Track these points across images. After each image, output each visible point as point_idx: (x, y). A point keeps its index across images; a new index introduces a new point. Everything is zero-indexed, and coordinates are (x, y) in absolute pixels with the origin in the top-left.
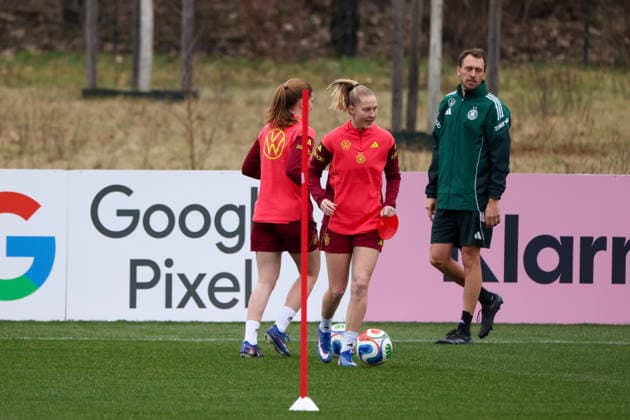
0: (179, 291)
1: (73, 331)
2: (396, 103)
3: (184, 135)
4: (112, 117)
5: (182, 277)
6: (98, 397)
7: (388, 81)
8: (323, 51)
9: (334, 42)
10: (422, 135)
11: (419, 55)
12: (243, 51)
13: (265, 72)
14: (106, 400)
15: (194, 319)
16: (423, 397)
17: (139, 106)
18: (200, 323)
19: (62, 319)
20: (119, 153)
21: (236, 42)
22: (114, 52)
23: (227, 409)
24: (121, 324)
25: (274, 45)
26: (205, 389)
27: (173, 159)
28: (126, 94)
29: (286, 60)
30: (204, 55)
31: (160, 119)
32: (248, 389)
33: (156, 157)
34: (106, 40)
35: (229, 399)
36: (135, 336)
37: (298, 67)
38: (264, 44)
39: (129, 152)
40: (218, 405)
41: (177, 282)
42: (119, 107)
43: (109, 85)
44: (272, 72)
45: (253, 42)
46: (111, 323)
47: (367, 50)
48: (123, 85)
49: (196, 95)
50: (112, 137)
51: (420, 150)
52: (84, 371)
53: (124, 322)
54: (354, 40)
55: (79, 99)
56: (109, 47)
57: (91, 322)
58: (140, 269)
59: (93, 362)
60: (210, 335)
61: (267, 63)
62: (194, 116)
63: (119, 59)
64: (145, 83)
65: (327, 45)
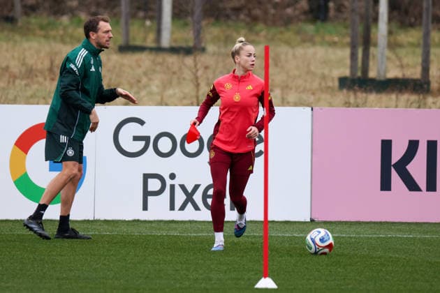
0: (180, 197)
1: (99, 228)
2: (353, 56)
3: (192, 81)
4: (140, 66)
5: (183, 187)
6: (111, 277)
7: (348, 40)
8: (303, 17)
9: (311, 11)
10: (373, 80)
11: (371, 20)
12: (242, 16)
13: (257, 34)
14: (117, 279)
15: (191, 219)
16: (357, 278)
17: (160, 58)
18: (196, 222)
19: (92, 219)
20: (143, 93)
21: (237, 10)
22: (145, 18)
23: (208, 287)
24: (136, 222)
25: (266, 12)
26: (193, 271)
27: (184, 98)
28: (151, 49)
29: (274, 23)
30: (212, 20)
31: (175, 68)
32: (225, 272)
33: (171, 96)
34: (139, 8)
35: (210, 280)
36: (145, 231)
37: (282, 29)
38: (257, 12)
39: (150, 93)
40: (201, 284)
41: (178, 190)
42: (145, 59)
43: (138, 43)
44: (263, 33)
45: (249, 10)
46: (129, 221)
47: (336, 17)
48: (150, 42)
49: (203, 50)
50: (139, 81)
51: (371, 91)
52: (103, 258)
53: (138, 220)
54: (327, 9)
55: (116, 53)
56: (141, 14)
57: (113, 221)
58: (150, 181)
59: (110, 250)
60: (202, 231)
61: (260, 26)
62: (199, 66)
63: (148, 23)
64: (166, 42)
65: (305, 13)
